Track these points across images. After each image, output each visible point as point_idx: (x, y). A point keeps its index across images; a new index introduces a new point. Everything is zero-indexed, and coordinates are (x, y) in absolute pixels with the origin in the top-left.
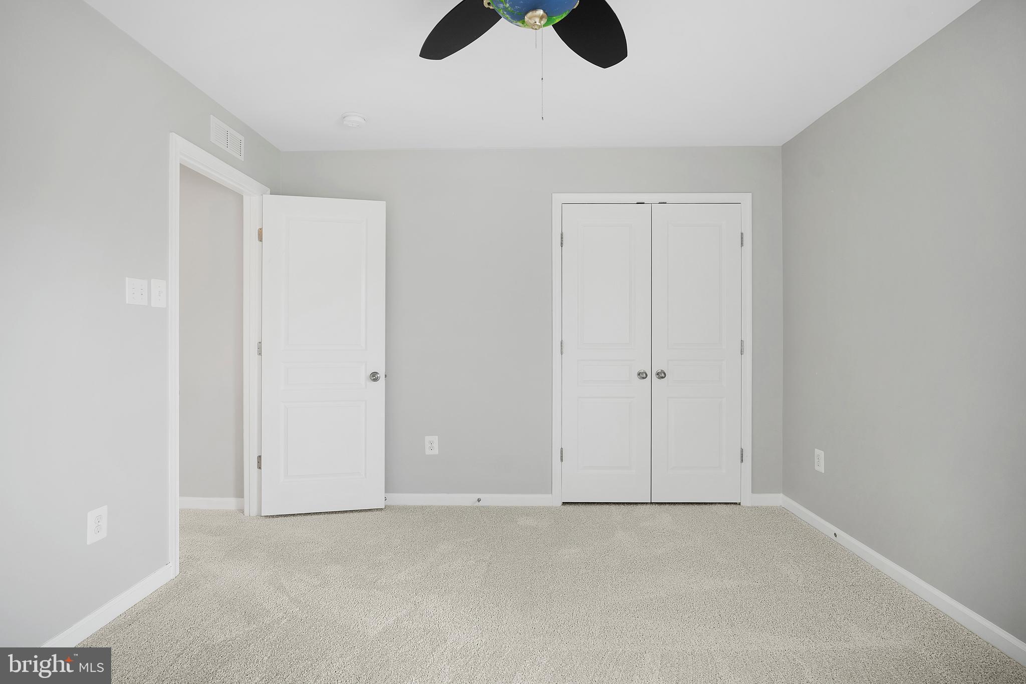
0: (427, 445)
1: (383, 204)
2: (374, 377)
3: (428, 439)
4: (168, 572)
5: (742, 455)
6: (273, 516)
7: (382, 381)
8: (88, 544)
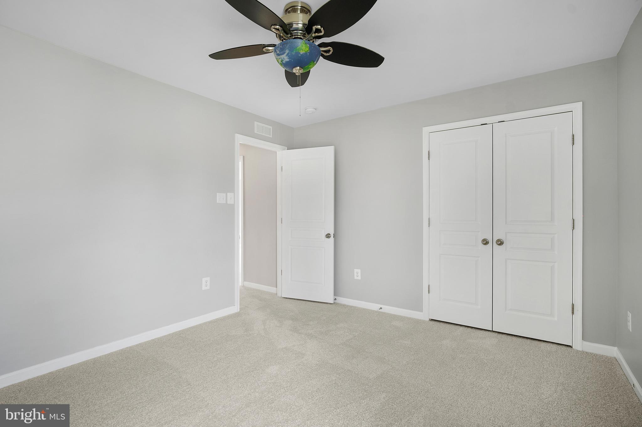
0: (355, 274)
1: (332, 148)
2: (328, 236)
3: (356, 270)
4: (235, 309)
5: (573, 308)
6: (286, 298)
7: (332, 239)
8: (203, 289)
